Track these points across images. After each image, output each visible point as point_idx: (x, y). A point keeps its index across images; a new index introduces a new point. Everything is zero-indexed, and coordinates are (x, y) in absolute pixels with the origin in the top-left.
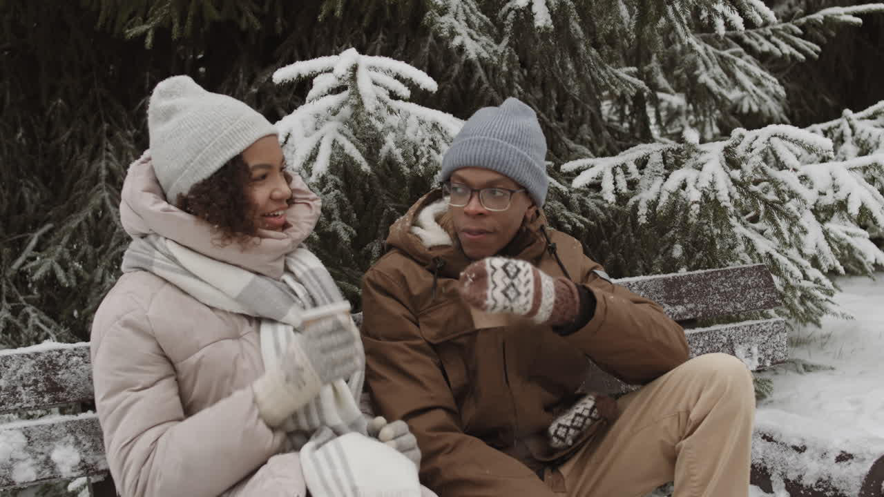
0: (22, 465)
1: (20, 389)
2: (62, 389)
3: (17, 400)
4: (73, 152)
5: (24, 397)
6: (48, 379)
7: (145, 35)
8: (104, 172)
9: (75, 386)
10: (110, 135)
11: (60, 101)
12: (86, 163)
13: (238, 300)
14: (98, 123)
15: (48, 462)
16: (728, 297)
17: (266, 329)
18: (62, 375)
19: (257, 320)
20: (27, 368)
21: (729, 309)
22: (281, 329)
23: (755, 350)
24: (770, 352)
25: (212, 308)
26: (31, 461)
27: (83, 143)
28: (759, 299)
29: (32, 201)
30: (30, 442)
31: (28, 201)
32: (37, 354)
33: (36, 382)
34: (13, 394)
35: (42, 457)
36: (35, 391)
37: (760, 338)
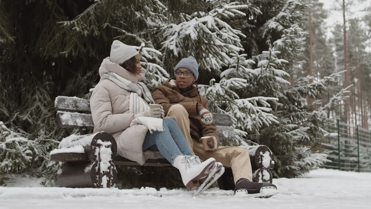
0: (70, 121)
1: (69, 105)
2: (78, 107)
3: (69, 108)
4: (26, 94)
5: (71, 107)
6: (75, 104)
7: (65, 54)
8: (37, 98)
9: (81, 107)
10: (38, 89)
11: (23, 79)
12: (30, 97)
13: (128, 86)
14: (34, 86)
15: (75, 122)
16: (221, 120)
17: (132, 93)
18: (78, 104)
19: (131, 92)
20: (71, 101)
21: (221, 123)
22: (135, 94)
23: (227, 133)
24: (230, 134)
25: (121, 87)
26: (72, 121)
27: (28, 92)
28: (227, 122)
29: (12, 107)
30: (72, 117)
31: (11, 106)
32: (73, 99)
33: (73, 105)
34: (68, 106)
35: (75, 121)
36: (73, 106)
37: (228, 131)
